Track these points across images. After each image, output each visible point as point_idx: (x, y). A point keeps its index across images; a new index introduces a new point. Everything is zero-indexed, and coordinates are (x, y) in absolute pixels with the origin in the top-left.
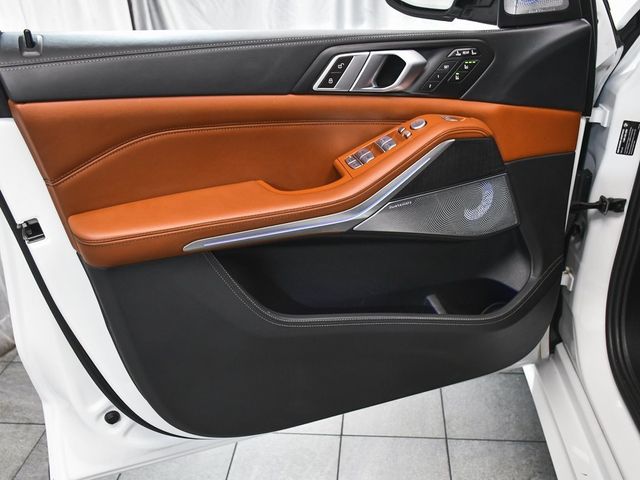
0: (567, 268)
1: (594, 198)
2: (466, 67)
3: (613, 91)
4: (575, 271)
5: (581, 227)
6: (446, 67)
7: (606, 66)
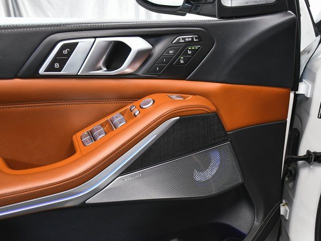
0: (284, 201)
1: (302, 152)
2: (189, 52)
3: (314, 70)
4: (290, 204)
5: (293, 172)
6: (171, 52)
7: (307, 51)
